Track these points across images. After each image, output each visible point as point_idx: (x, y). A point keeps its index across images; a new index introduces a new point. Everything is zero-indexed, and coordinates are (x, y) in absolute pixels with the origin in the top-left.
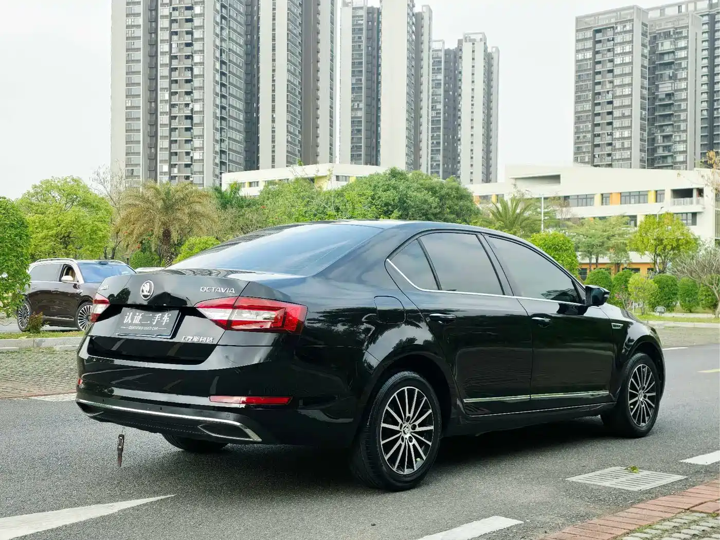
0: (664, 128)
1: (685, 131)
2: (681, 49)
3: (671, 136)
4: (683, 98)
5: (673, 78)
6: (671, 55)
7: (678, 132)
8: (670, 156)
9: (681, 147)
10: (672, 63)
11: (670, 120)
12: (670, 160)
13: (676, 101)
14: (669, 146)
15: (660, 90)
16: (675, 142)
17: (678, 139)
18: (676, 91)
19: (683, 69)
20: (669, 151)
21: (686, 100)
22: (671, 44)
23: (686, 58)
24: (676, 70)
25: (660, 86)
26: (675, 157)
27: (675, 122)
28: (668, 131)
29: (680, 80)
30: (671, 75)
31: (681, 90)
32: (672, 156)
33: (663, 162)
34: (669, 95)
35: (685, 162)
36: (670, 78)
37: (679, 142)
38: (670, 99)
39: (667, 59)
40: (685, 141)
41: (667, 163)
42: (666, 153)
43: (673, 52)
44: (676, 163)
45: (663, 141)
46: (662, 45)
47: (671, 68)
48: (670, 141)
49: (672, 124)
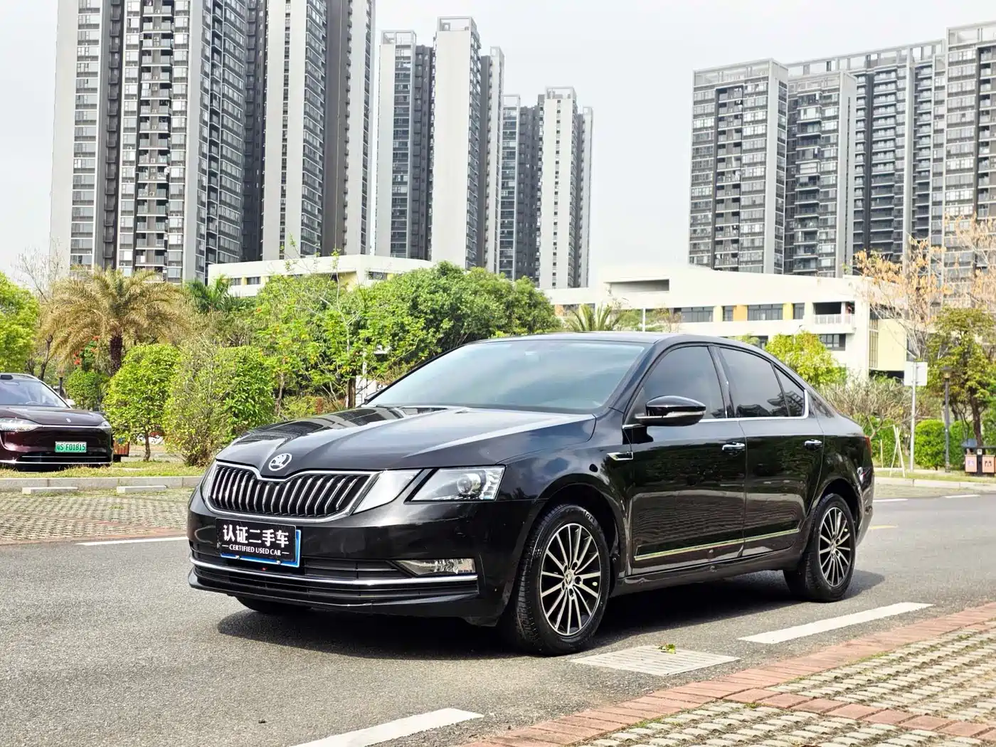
0: (807, 222)
1: (834, 227)
2: (829, 118)
3: (815, 233)
4: (831, 183)
5: (818, 156)
6: (816, 128)
7: (824, 228)
8: (813, 259)
9: (827, 248)
10: (818, 136)
11: (814, 211)
12: (813, 265)
13: (823, 187)
14: (814, 246)
15: (802, 172)
16: (820, 241)
17: (824, 237)
18: (823, 173)
19: (832, 145)
20: (813, 252)
21: (835, 185)
22: (817, 112)
23: (836, 131)
24: (824, 146)
25: (802, 167)
26: (820, 260)
27: (821, 214)
28: (811, 226)
29: (828, 159)
30: (816, 152)
31: (829, 172)
32: (816, 259)
33: (804, 267)
34: (813, 179)
35: (832, 268)
36: (815, 156)
37: (825, 241)
38: (815, 184)
39: (811, 131)
40: (833, 240)
41: (809, 268)
42: (809, 255)
43: (819, 123)
44: (821, 269)
45: (805, 240)
46: (805, 113)
47: (816, 143)
48: (813, 239)
49: (817, 218)
